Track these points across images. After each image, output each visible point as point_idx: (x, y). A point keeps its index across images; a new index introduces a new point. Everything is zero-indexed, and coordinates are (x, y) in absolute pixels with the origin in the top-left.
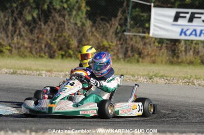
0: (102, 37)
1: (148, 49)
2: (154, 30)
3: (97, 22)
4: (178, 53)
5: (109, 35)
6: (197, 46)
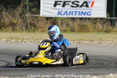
0: (12, 18)
1: (39, 24)
2: (43, 12)
3: (9, 9)
5: (16, 16)
6: (68, 21)
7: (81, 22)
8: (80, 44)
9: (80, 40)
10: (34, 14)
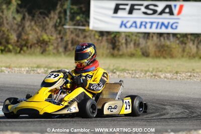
0: (42, 31)
2: (94, 23)
3: (36, 16)
4: (119, 46)
5: (48, 28)
6: (138, 38)
7: (160, 40)
8: (156, 77)
9: (156, 72)
10: (79, 25)
